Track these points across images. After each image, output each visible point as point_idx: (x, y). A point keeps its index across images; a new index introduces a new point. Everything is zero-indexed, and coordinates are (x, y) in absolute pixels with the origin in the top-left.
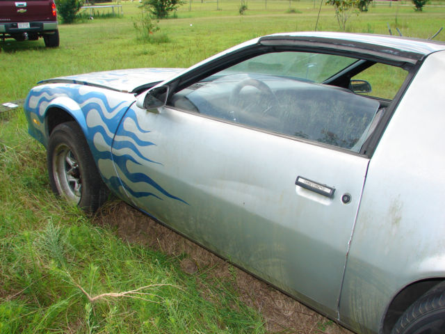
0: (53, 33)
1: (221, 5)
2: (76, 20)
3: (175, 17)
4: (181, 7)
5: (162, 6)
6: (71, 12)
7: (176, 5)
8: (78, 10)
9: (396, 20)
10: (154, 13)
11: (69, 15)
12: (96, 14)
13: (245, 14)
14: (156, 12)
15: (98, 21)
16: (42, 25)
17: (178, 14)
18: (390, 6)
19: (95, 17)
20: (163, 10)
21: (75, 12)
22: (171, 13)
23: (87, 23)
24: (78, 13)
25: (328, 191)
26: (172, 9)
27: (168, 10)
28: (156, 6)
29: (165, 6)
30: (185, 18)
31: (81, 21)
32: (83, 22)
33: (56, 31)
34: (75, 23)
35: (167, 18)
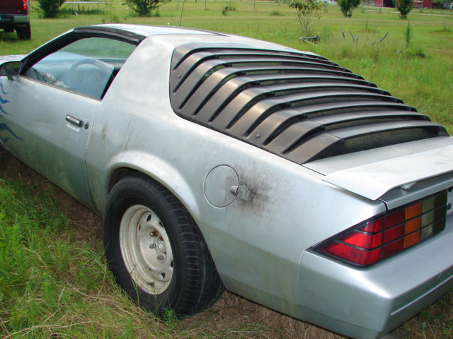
0: (24, 26)
1: (209, 6)
2: (58, 15)
3: (157, 15)
4: (164, 5)
5: (145, 4)
6: (54, 6)
7: (159, 4)
8: (61, 5)
9: (367, 25)
10: (137, 11)
11: (51, 9)
12: (81, 9)
13: (228, 15)
14: (139, 9)
15: (83, 16)
16: (13, 18)
17: (161, 13)
18: (380, 13)
19: (80, 12)
20: (145, 8)
21: (57, 7)
22: (153, 12)
23: (69, 18)
24: (61, 8)
25: (78, 122)
26: (155, 8)
27: (151, 8)
28: (139, 4)
29: (148, 4)
30: (167, 16)
31: (63, 16)
32: (65, 17)
33: (28, 24)
34: (58, 18)
35: (149, 16)
